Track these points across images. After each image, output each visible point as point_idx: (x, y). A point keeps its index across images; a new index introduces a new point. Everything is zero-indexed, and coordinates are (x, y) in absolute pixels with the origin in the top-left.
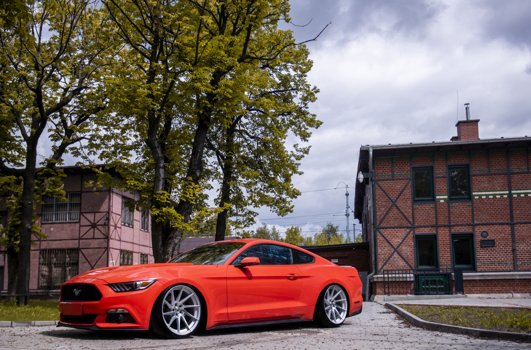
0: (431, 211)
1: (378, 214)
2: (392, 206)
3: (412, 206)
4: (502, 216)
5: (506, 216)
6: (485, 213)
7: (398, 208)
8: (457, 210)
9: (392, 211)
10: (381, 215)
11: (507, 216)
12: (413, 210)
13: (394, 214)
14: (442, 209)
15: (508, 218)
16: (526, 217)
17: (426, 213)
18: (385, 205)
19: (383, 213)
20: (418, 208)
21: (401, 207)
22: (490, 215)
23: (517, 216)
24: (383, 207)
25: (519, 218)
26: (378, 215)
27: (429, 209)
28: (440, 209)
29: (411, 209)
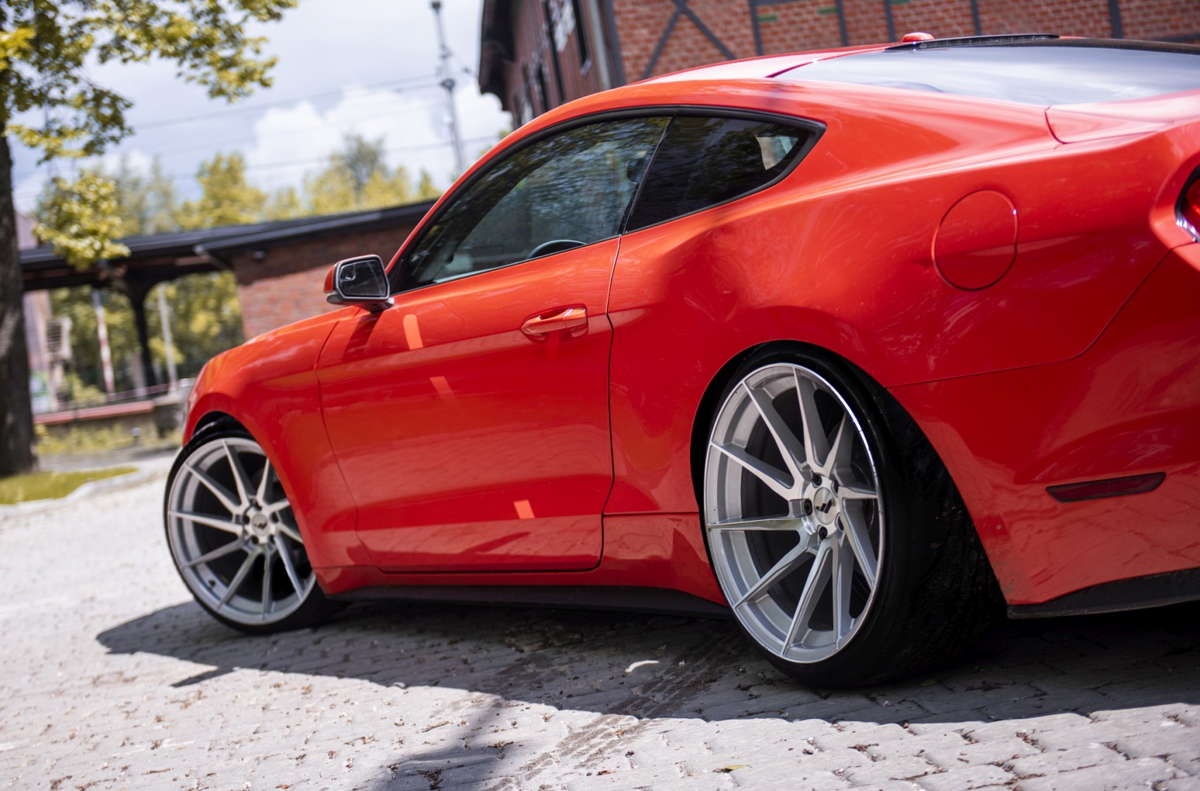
0: (824, 26)
1: (625, 53)
2: (675, 19)
3: (753, 13)
4: (1084, 23)
5: (1097, 22)
6: (1018, 16)
7: (699, 25)
8: (918, 14)
9: (677, 37)
10: (638, 57)
11: (1099, 22)
12: (756, 27)
13: (689, 50)
14: (864, 13)
15: (1104, 29)
16: (1166, 21)
17: (806, 37)
18: (650, 17)
19: (645, 49)
20: (774, 18)
21: (708, 17)
22: (1040, 21)
23: (1133, 17)
24: (646, 26)
25: (1142, 24)
26: (627, 58)
27: (817, 20)
28: (853, 14)
29: (749, 22)
